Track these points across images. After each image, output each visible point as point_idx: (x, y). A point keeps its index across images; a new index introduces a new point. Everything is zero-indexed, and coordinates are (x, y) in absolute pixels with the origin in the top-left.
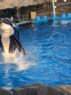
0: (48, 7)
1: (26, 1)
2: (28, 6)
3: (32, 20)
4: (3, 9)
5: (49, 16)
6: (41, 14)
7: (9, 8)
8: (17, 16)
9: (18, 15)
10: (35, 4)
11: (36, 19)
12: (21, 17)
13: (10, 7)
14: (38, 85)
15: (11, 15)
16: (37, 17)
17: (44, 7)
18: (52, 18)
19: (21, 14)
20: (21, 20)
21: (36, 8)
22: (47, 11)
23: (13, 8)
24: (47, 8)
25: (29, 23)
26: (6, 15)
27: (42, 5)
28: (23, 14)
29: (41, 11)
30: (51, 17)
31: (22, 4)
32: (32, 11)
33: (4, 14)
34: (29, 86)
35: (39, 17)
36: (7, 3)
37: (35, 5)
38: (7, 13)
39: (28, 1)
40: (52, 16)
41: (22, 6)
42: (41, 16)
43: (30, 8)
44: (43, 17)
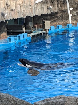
1: (38, 9)
2: (41, 15)
3: (46, 30)
4: (15, 19)
5: (65, 24)
6: (55, 23)
7: (20, 17)
9: (30, 25)
11: (51, 29)
12: (34, 27)
13: (22, 17)
14: (62, 98)
16: (51, 26)
17: (58, 15)
18: (69, 27)
19: (34, 24)
20: (34, 30)
21: (50, 17)
22: (62, 20)
23: (25, 17)
24: (62, 16)
25: (43, 33)
26: (17, 25)
28: (36, 24)
29: (55, 20)
30: (67, 26)
31: (35, 13)
32: (46, 21)
33: (15, 24)
34: (52, 99)
35: (54, 26)
36: (19, 12)
37: (48, 13)
38: (18, 23)
39: (41, 10)
40: (68, 25)
41: (34, 15)
44: (58, 26)
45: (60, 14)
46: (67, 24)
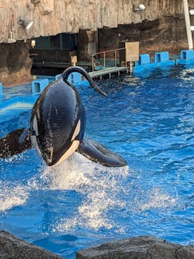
0: (174, 29)
1: (111, 12)
2: (116, 27)
3: (129, 65)
4: (51, 34)
5: (176, 52)
6: (152, 48)
7: (65, 31)
8: (87, 54)
9: (89, 51)
10: (138, 20)
11: (140, 62)
12: (98, 57)
13: (70, 29)
14: (148, 242)
15: (72, 50)
16: (142, 56)
17: (160, 28)
18: (185, 58)
19: (99, 47)
21: (139, 32)
22: (169, 38)
23: (76, 31)
24: (170, 30)
25: (121, 72)
26: (56, 50)
27: (157, 22)
28: (105, 48)
29: (152, 39)
30: (182, 56)
31: (101, 22)
32: (130, 41)
33: (53, 48)
34: (120, 245)
35: (148, 55)
36: (62, 19)
37: (135, 22)
38: (59, 46)
39: (116, 13)
40: (185, 53)
41: (100, 27)
42: (152, 54)
43: (123, 30)
44: (159, 55)
45: (164, 26)
46: (181, 49)
